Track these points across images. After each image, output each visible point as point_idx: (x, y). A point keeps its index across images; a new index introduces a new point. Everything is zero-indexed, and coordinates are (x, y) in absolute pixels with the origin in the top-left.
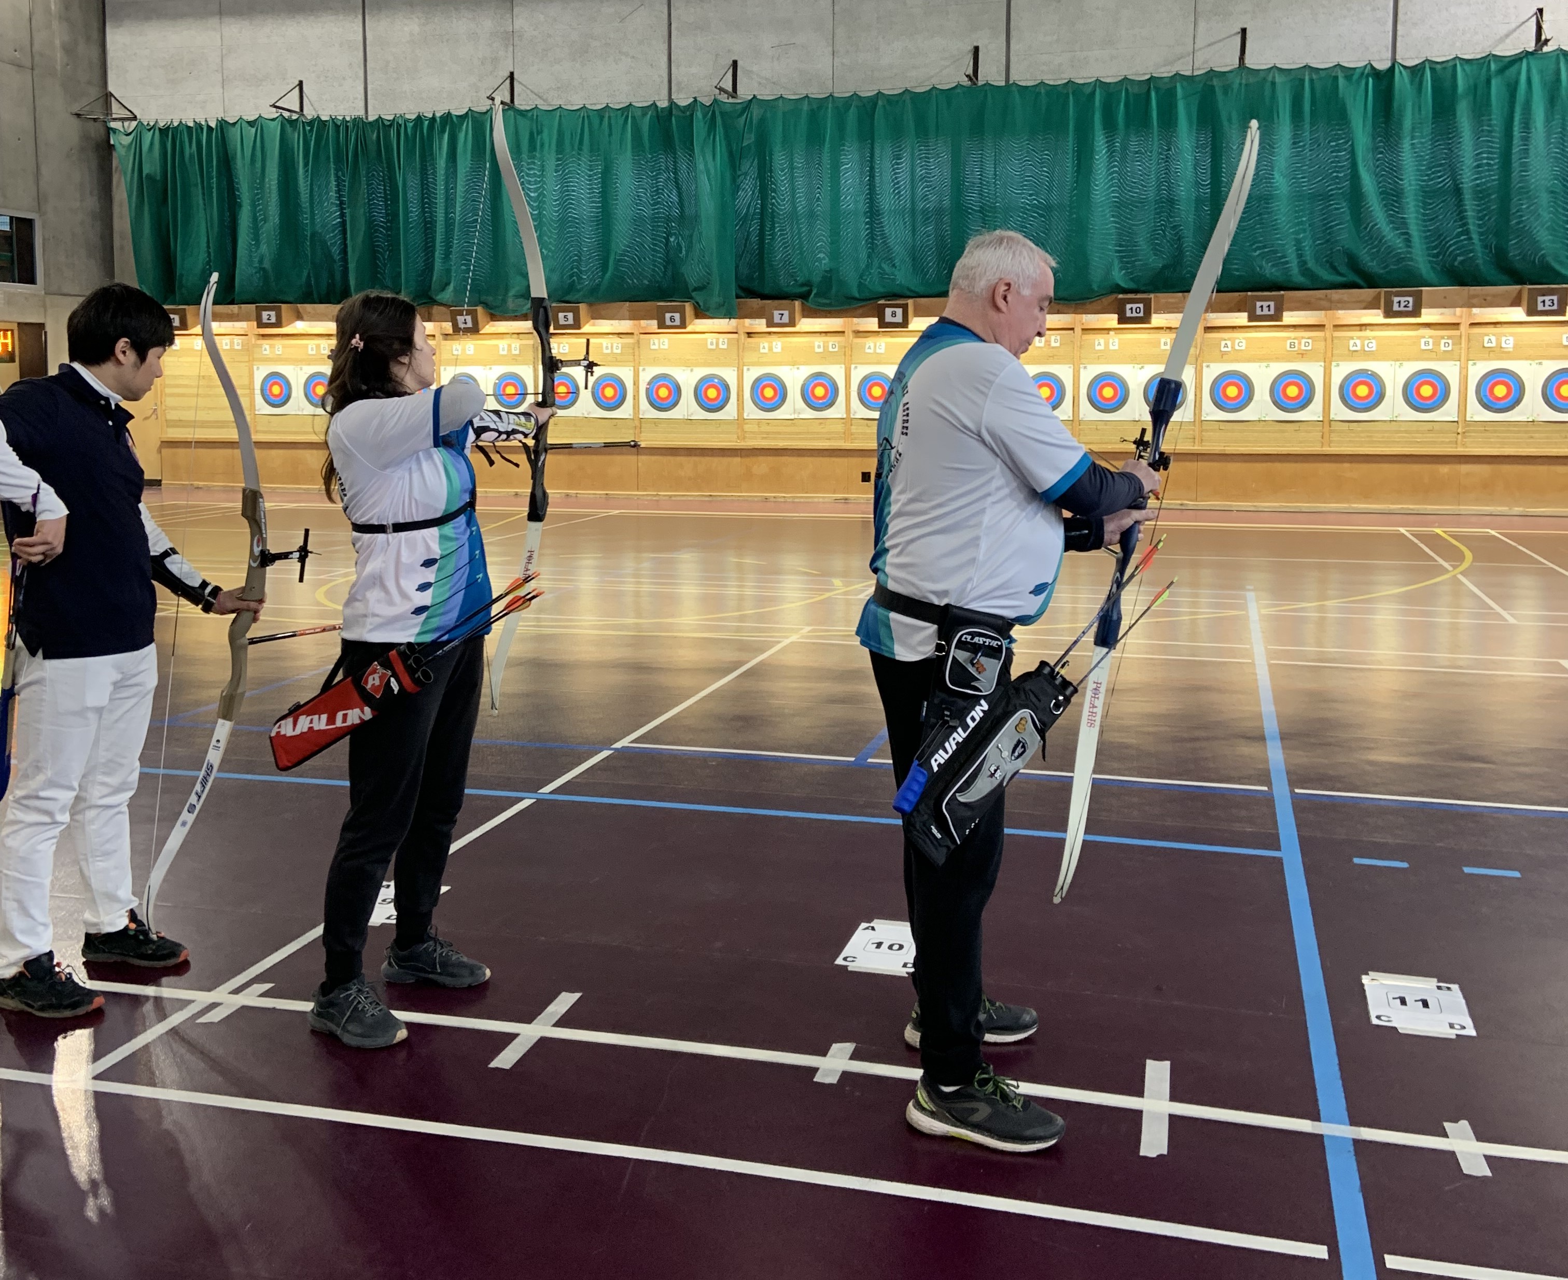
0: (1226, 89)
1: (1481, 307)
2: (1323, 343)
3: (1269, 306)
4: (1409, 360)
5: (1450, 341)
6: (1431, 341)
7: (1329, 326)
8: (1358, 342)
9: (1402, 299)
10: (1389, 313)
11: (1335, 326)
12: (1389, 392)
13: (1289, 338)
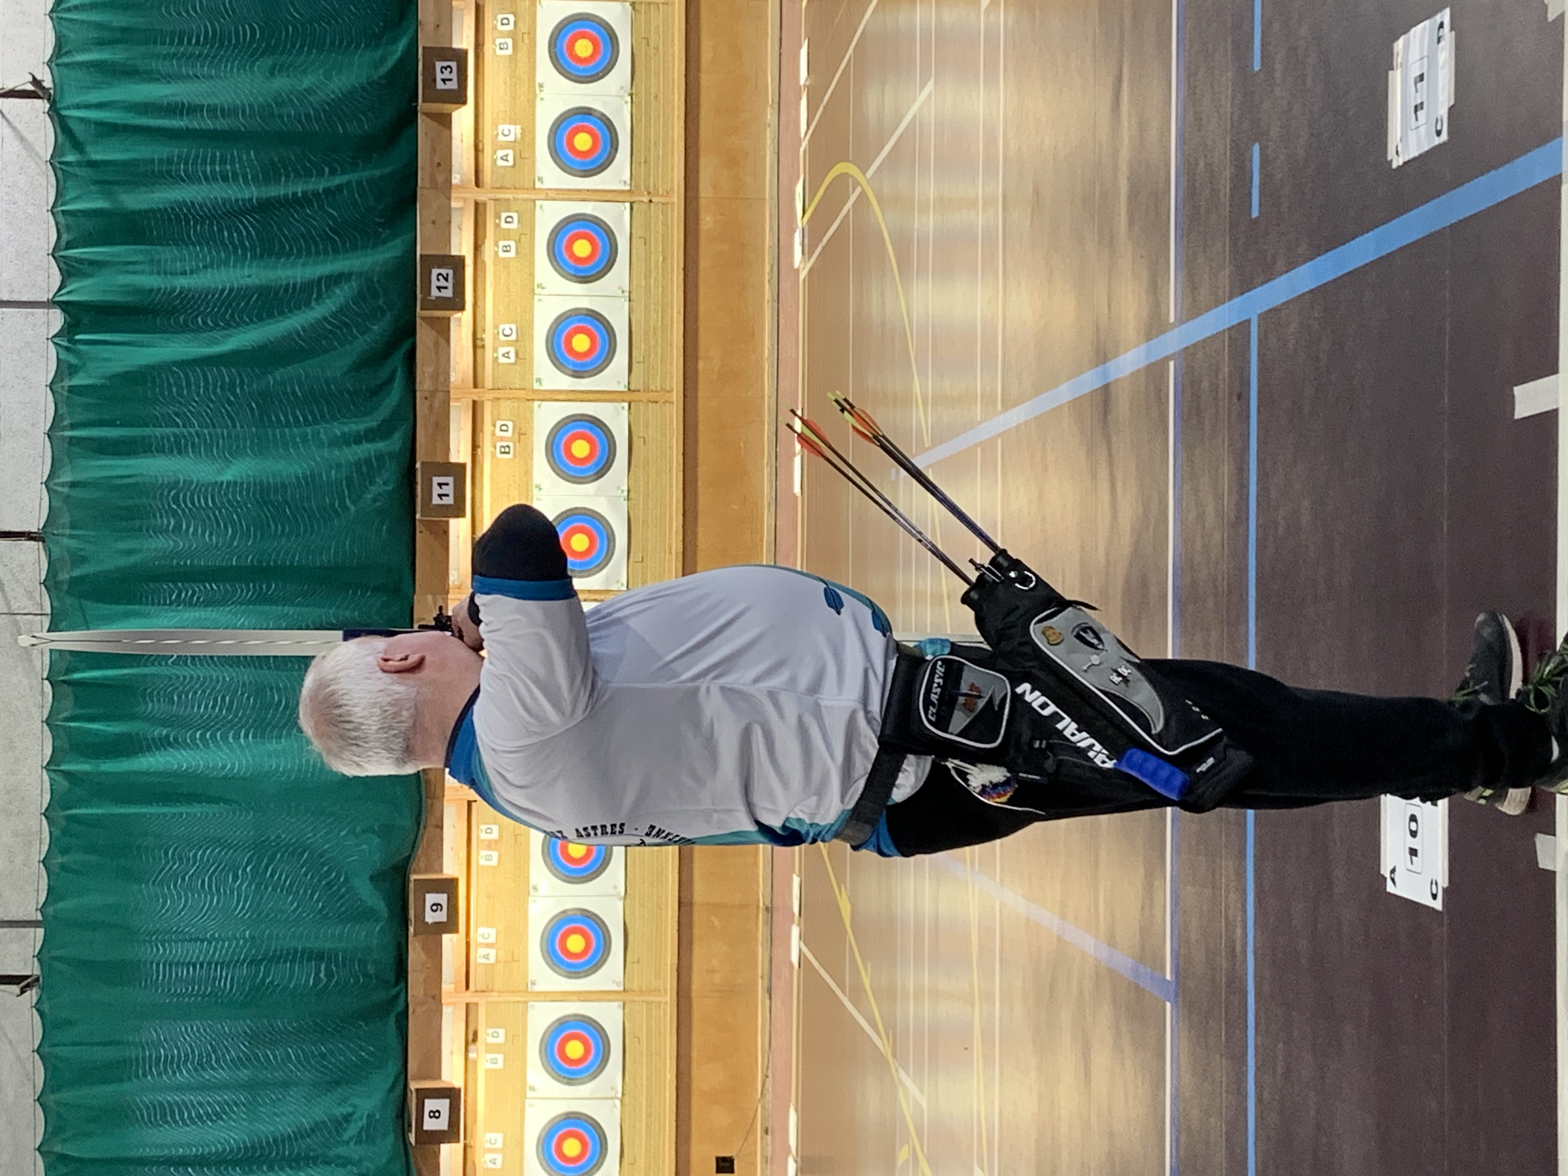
0: (79, 559)
1: (450, 171)
2: (503, 403)
3: (440, 485)
4: (532, 275)
5: (504, 215)
6: (501, 243)
7: (476, 395)
8: (502, 350)
9: (434, 283)
10: (457, 304)
11: (475, 386)
12: (585, 303)
13: (493, 455)
